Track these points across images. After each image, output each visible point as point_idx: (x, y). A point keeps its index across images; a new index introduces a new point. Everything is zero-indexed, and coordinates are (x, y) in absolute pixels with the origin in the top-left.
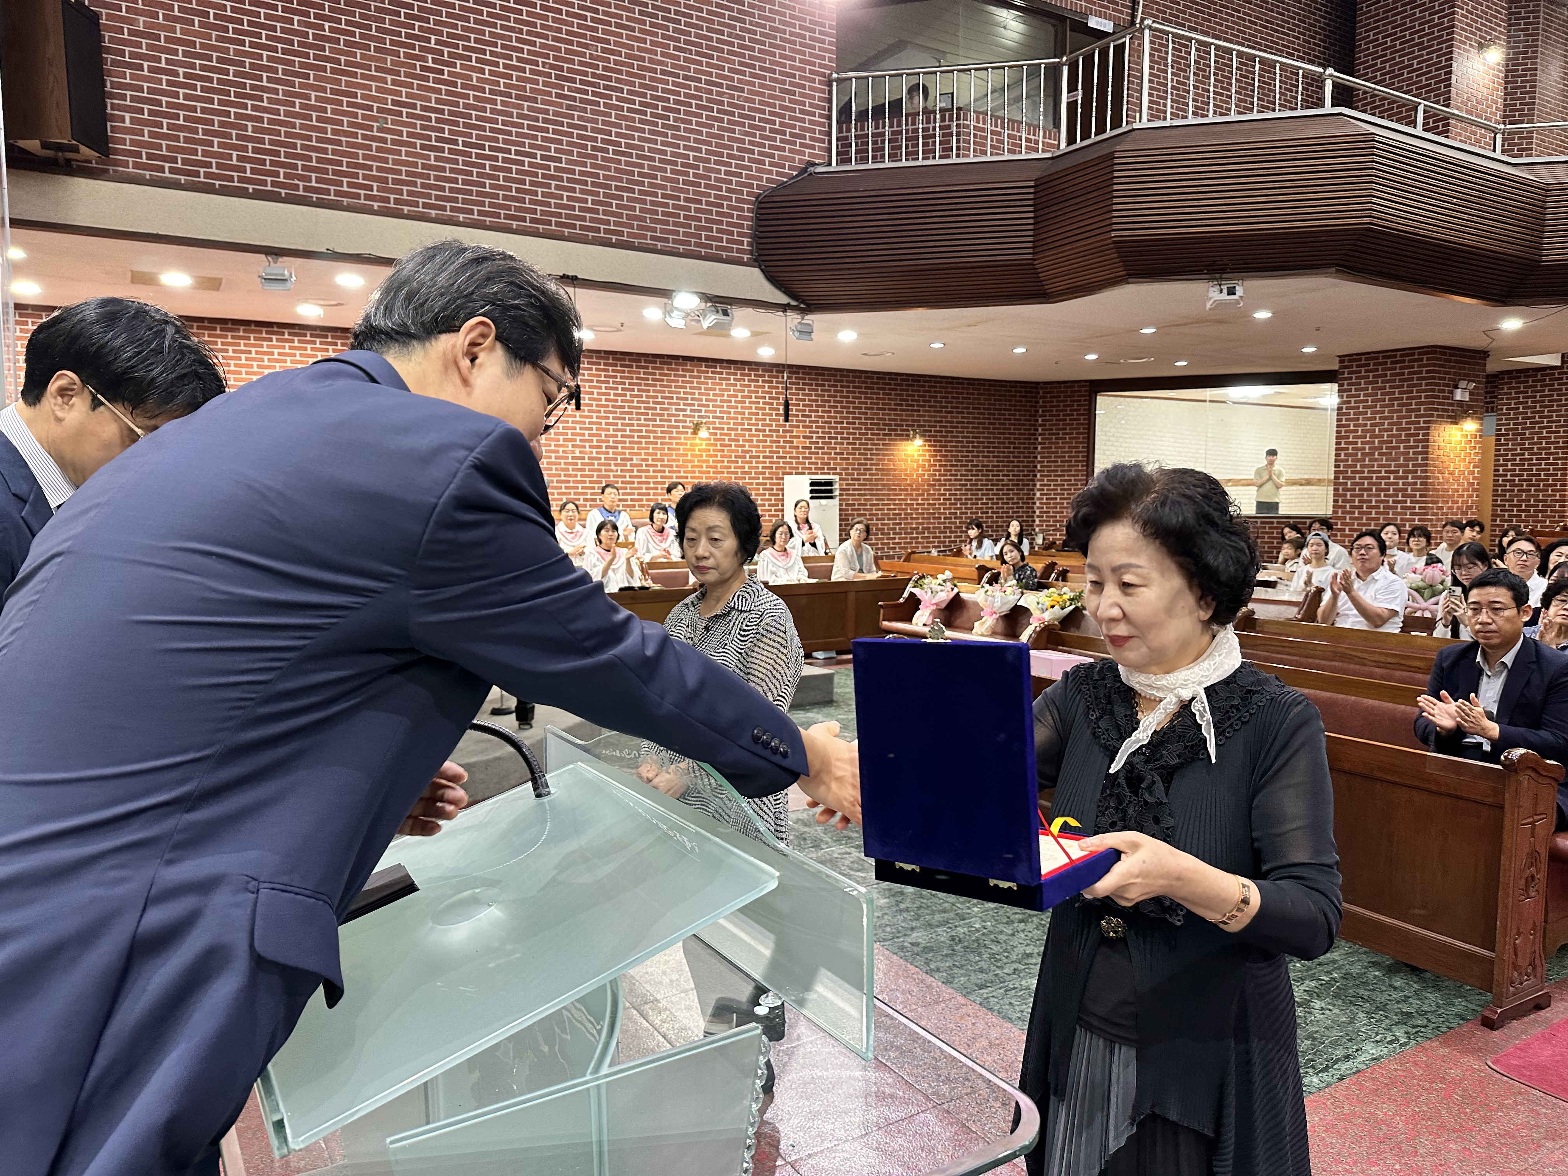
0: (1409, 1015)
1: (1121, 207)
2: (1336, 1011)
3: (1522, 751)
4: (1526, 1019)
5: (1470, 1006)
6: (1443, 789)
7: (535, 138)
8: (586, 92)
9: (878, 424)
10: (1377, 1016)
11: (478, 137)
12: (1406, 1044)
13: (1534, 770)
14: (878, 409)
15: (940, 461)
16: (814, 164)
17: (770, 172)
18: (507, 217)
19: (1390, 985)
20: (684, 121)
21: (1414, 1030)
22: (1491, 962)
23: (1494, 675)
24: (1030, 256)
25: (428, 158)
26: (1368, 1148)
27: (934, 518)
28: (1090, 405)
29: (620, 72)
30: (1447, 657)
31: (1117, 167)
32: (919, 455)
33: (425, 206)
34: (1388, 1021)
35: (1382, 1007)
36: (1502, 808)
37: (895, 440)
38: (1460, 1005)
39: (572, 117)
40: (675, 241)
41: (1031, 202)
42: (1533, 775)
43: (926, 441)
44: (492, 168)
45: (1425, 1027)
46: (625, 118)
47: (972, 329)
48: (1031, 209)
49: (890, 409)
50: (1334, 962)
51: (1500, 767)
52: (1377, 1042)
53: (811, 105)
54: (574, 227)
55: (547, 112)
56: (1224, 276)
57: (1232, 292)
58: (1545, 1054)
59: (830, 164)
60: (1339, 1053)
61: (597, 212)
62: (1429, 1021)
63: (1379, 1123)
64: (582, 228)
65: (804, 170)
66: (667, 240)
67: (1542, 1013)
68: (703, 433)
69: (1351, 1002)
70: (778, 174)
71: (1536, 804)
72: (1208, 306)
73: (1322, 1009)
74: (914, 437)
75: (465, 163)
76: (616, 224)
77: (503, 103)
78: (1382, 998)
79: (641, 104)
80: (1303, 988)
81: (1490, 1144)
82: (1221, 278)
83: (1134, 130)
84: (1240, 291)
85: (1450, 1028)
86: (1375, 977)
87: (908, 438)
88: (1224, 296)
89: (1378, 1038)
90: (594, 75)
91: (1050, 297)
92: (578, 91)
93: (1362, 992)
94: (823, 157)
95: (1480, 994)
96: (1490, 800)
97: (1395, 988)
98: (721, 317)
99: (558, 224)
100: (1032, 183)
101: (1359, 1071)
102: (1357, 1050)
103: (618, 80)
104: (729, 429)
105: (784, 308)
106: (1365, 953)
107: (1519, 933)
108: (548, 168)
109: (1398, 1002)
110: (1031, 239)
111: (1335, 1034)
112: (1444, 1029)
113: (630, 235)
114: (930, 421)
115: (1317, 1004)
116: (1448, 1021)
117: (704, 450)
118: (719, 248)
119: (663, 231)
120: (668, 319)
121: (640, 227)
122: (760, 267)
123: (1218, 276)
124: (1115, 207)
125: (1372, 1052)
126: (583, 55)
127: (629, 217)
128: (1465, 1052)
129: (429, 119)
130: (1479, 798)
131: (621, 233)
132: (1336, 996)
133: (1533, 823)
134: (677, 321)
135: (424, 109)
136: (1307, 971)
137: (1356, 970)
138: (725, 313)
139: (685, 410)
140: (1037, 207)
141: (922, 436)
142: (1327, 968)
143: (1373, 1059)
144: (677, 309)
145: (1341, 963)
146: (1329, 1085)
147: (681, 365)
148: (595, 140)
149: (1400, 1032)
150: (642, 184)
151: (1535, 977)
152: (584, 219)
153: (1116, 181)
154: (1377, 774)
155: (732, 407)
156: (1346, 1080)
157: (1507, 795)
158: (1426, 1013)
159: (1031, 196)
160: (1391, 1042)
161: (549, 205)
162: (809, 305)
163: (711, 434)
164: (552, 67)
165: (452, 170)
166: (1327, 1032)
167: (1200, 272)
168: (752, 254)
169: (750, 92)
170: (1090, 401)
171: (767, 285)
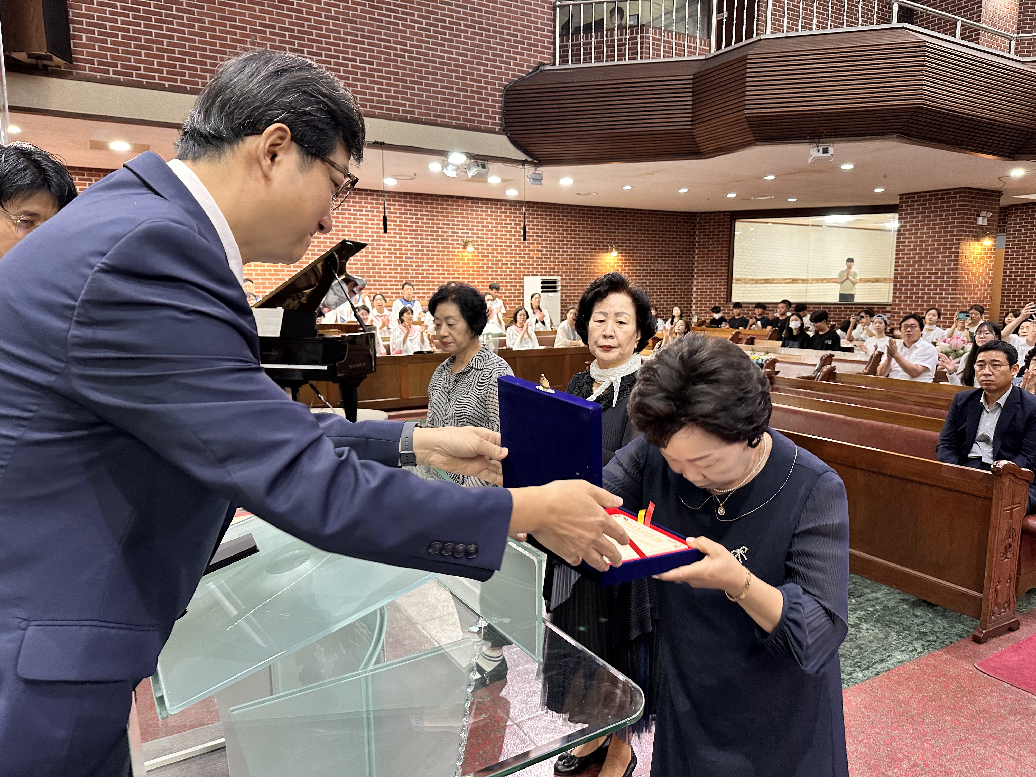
0: (925, 634)
1: (751, 93)
2: (877, 631)
3: (1006, 462)
4: (1002, 637)
5: (966, 628)
6: (953, 487)
7: (356, 48)
8: (389, 16)
9: (587, 242)
10: (903, 634)
12: (921, 652)
13: (1013, 474)
14: (587, 231)
15: (629, 266)
16: (543, 64)
17: (514, 70)
19: (914, 615)
20: (456, 36)
21: (928, 644)
22: (980, 600)
23: (991, 411)
24: (690, 127)
26: (892, 719)
28: (731, 228)
30: (961, 399)
31: (748, 66)
32: (615, 263)
34: (910, 638)
35: (908, 628)
36: (991, 499)
37: (599, 252)
38: (959, 628)
39: (380, 33)
40: (450, 118)
41: (690, 91)
42: (1012, 478)
43: (620, 253)
45: (935, 641)
46: (417, 34)
47: (651, 176)
48: (691, 94)
49: (595, 232)
50: (877, 599)
51: (990, 473)
52: (903, 651)
53: (542, 24)
54: (382, 108)
55: (363, 30)
56: (821, 140)
57: (826, 151)
58: (1013, 659)
59: (554, 64)
60: (877, 657)
61: (397, 98)
62: (938, 637)
63: (900, 703)
64: (388, 109)
65: (537, 68)
66: (444, 117)
67: (1012, 633)
68: (470, 248)
69: (887, 625)
70: (520, 71)
71: (1014, 497)
72: (810, 161)
73: (868, 629)
74: (612, 250)
76: (410, 106)
77: (334, 25)
78: (906, 622)
79: (427, 24)
80: (855, 615)
81: (973, 717)
82: (819, 142)
83: (761, 39)
84: (831, 151)
85: (951, 643)
86: (904, 609)
87: (607, 251)
88: (821, 154)
89: (903, 648)
91: (703, 155)
92: (384, 15)
93: (894, 618)
94: (549, 59)
95: (973, 621)
96: (983, 495)
97: (917, 616)
98: (481, 169)
99: (371, 107)
100: (691, 77)
101: (889, 670)
102: (889, 656)
104: (487, 245)
105: (524, 163)
106: (899, 593)
107: (999, 582)
108: (364, 69)
109: (918, 625)
110: (690, 115)
111: (875, 645)
112: (947, 643)
113: (420, 114)
114: (622, 240)
115: (864, 626)
116: (950, 638)
117: (471, 260)
118: (479, 122)
119: (442, 111)
120: (445, 171)
121: (426, 109)
122: (507, 135)
123: (816, 140)
124: (747, 93)
125: (898, 656)
127: (419, 102)
128: (959, 658)
129: (284, 36)
130: (975, 493)
131: (414, 113)
132: (877, 621)
133: (1011, 510)
134: (451, 172)
135: (280, 28)
136: (859, 604)
137: (891, 604)
138: (484, 167)
139: (458, 233)
140: (694, 93)
141: (617, 249)
142: (872, 603)
143: (899, 662)
144: (451, 164)
145: (882, 599)
146: (869, 678)
147: (455, 202)
148: (396, 49)
149: (918, 645)
150: (427, 79)
151: (1009, 609)
152: (388, 103)
153: (748, 75)
154: (908, 477)
155: (489, 231)
156: (881, 675)
157: (994, 492)
158: (936, 632)
159: (691, 86)
160: (912, 651)
161: (365, 94)
162: (540, 161)
163: (475, 249)
166: (870, 645)
167: (805, 137)
168: (501, 126)
169: (500, 15)
170: (731, 225)
171: (512, 148)
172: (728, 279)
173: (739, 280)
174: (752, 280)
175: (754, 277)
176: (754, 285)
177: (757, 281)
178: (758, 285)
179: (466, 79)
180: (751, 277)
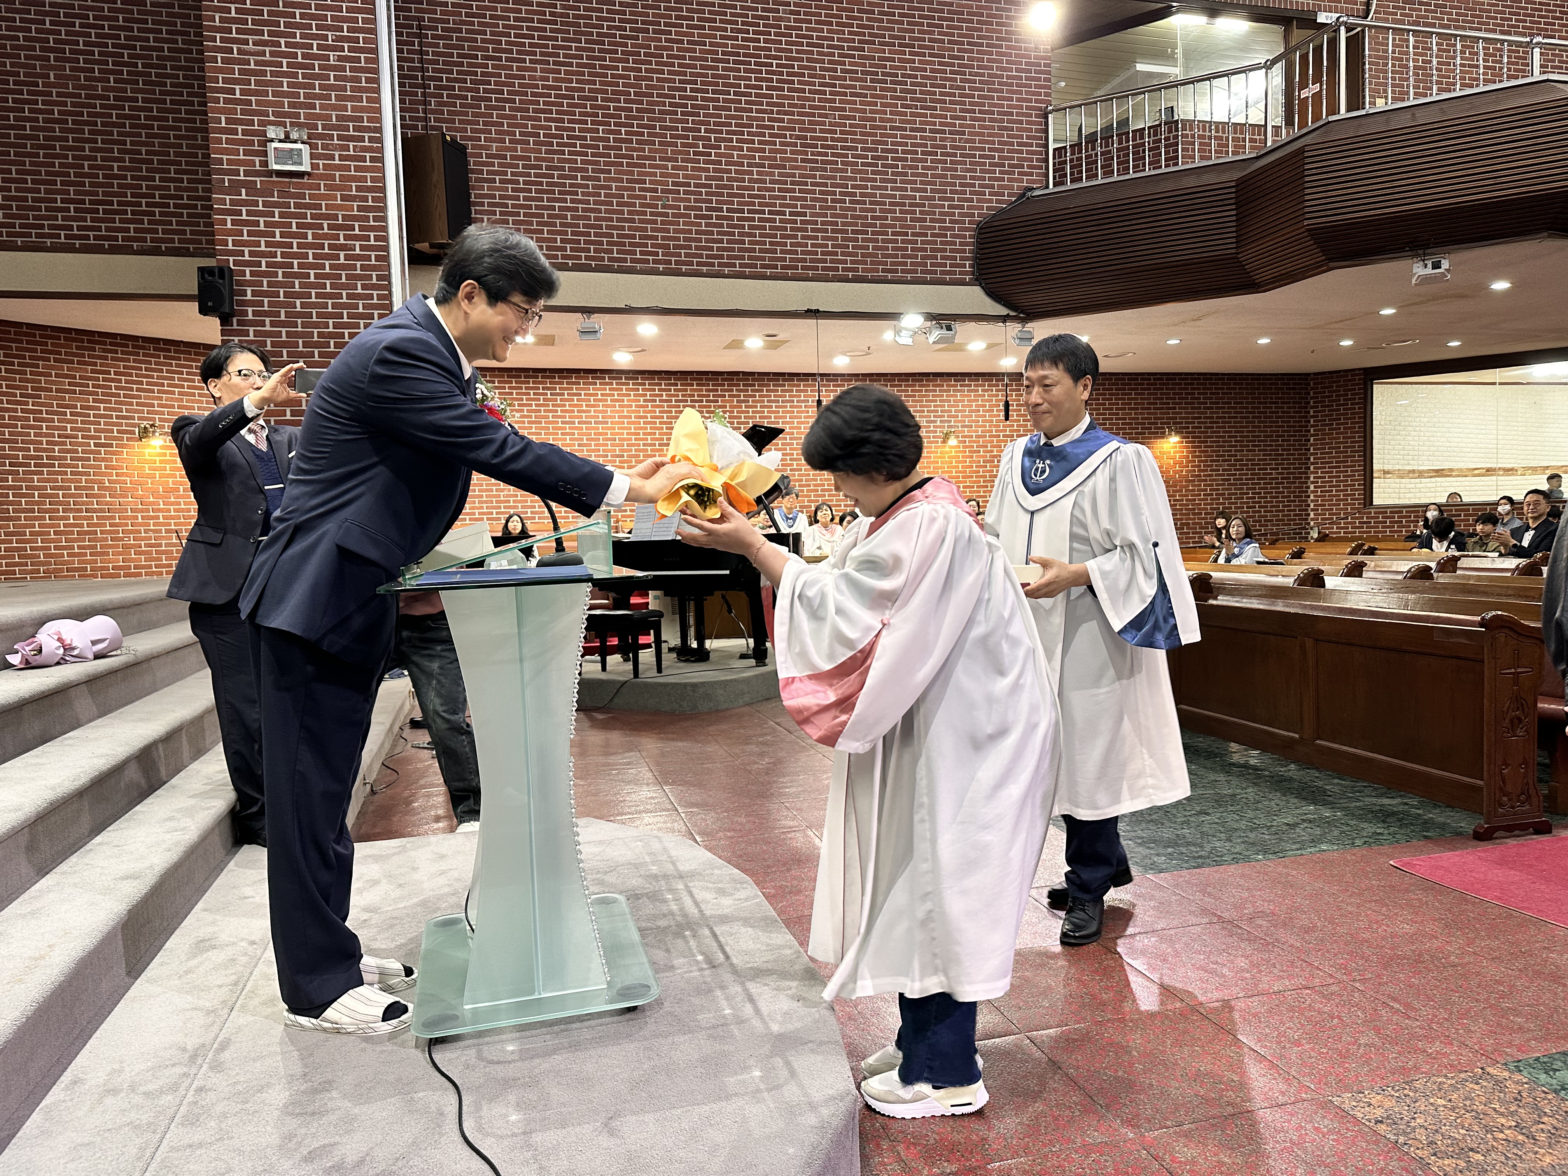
1: (1313, 197)
7: (784, 198)
8: (826, 155)
9: (1131, 424)
11: (739, 203)
14: (1129, 409)
15: (1200, 456)
16: (1032, 189)
17: (991, 201)
18: (763, 266)
20: (911, 167)
22: (1479, 789)
24: (1234, 251)
25: (700, 225)
27: (1194, 514)
28: (1365, 394)
29: (855, 133)
31: (1307, 161)
32: (1175, 452)
33: (698, 264)
36: (1482, 659)
37: (1150, 438)
39: (815, 177)
40: (903, 271)
41: (1233, 201)
43: (1184, 438)
44: (750, 227)
46: (860, 172)
47: (1198, 323)
48: (1234, 207)
49: (1142, 409)
51: (1484, 629)
53: (1028, 137)
54: (817, 268)
55: (794, 175)
56: (1429, 251)
57: (1437, 265)
59: (1047, 187)
61: (836, 254)
64: (824, 269)
65: (1024, 195)
66: (896, 271)
68: (953, 441)
70: (998, 201)
72: (1414, 282)
74: (1170, 434)
75: (728, 226)
76: (852, 262)
77: (758, 173)
79: (873, 158)
82: (1425, 255)
84: (1445, 264)
87: (1163, 436)
88: (1429, 271)
90: (833, 139)
91: (1259, 287)
92: (820, 154)
94: (1040, 181)
96: (1468, 655)
98: (944, 331)
99: (803, 268)
100: (1233, 184)
103: (853, 140)
104: (977, 436)
105: (1004, 319)
107: (1505, 765)
108: (795, 222)
110: (1234, 235)
113: (864, 270)
114: (1188, 418)
117: (954, 457)
118: (942, 273)
119: (892, 264)
120: (897, 339)
121: (872, 263)
122: (980, 285)
123: (1421, 252)
124: (1307, 197)
126: (824, 123)
127: (863, 255)
129: (701, 193)
131: (856, 270)
134: (905, 339)
135: (696, 185)
138: (949, 328)
139: (935, 422)
140: (1239, 205)
141: (1177, 433)
144: (906, 329)
148: (834, 193)
150: (875, 225)
152: (825, 261)
153: (1306, 173)
155: (980, 416)
157: (1486, 651)
159: (1233, 195)
161: (796, 253)
162: (1028, 314)
163: (960, 442)
164: (798, 137)
165: (719, 233)
167: (1401, 249)
168: (973, 273)
169: (970, 134)
170: (1365, 389)
171: (988, 300)
172: (1365, 470)
173: (1386, 472)
174: (1413, 471)
175: (1415, 468)
176: (1418, 480)
177: (1421, 474)
178: (1423, 480)
179: (925, 220)
180: (1410, 468)
